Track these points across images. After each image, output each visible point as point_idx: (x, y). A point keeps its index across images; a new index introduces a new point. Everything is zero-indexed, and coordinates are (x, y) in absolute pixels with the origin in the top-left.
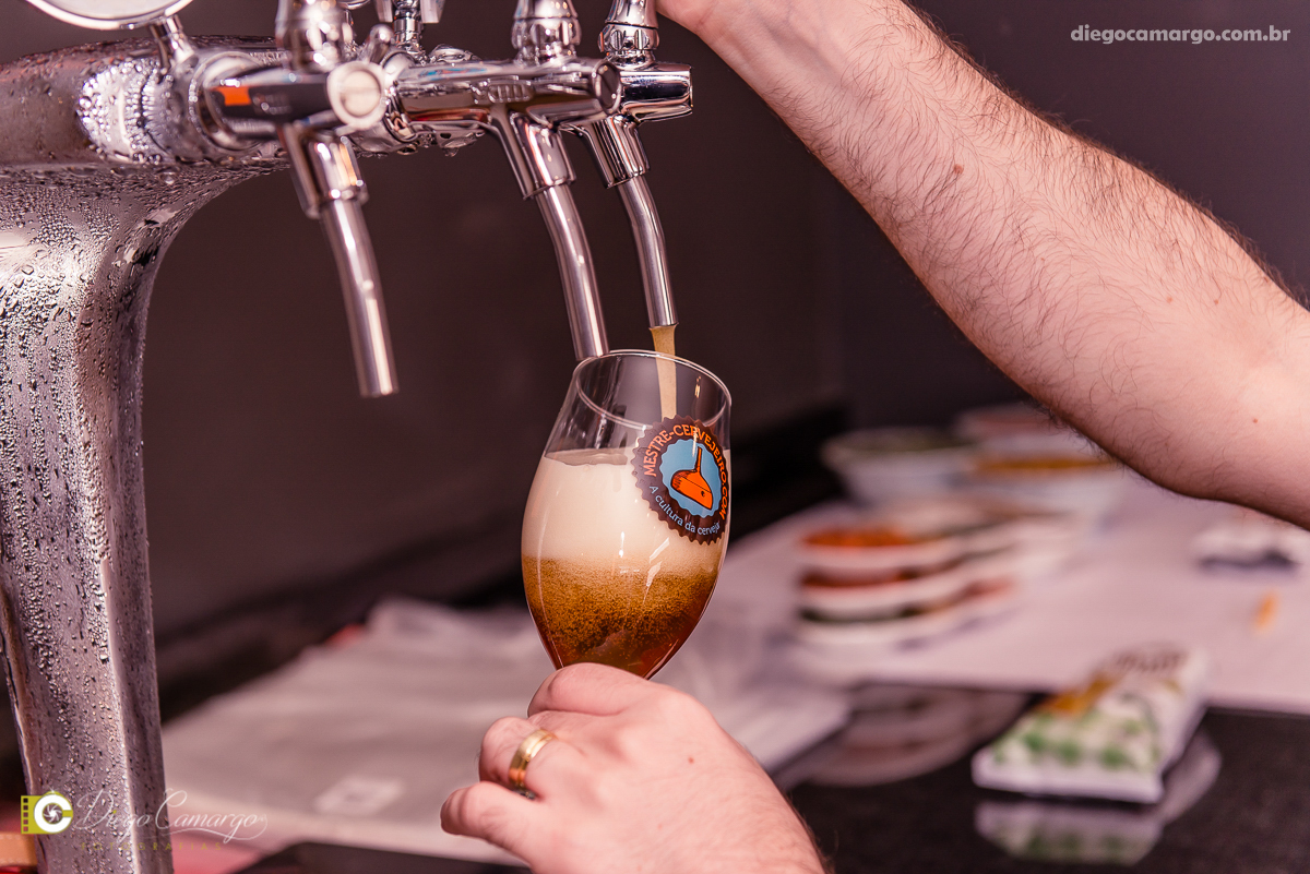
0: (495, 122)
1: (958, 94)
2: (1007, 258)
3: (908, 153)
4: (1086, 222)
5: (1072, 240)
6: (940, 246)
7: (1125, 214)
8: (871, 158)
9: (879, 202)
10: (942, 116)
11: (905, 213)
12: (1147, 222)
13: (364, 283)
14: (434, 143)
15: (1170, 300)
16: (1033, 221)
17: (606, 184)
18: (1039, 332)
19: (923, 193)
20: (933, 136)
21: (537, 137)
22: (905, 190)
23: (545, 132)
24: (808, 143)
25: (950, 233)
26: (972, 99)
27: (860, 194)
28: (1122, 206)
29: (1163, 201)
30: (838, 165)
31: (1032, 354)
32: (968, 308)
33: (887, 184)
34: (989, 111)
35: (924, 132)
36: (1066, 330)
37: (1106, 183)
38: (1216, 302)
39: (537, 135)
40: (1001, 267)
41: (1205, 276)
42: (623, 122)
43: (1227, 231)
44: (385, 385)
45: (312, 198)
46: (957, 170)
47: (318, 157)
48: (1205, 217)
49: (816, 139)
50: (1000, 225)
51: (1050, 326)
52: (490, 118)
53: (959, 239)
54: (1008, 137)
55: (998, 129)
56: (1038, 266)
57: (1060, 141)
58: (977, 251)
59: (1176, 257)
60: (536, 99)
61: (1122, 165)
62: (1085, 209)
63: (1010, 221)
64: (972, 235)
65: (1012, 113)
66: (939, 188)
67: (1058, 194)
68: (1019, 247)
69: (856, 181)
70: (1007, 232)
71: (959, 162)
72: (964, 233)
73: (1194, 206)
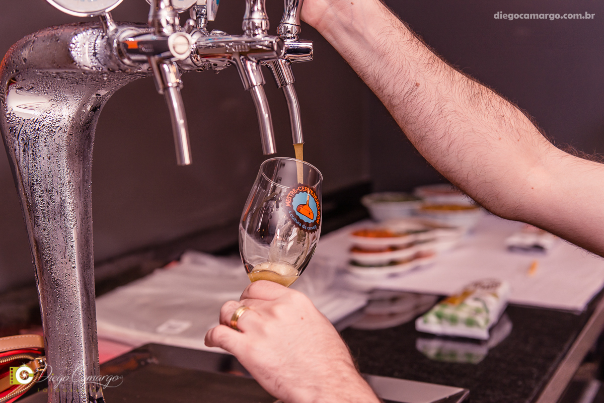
0: (234, 60)
1: (418, 55)
3: (398, 78)
4: (467, 107)
5: (461, 114)
6: (410, 115)
7: (483, 104)
8: (383, 79)
9: (386, 97)
10: (412, 63)
11: (396, 101)
12: (492, 108)
13: (181, 122)
14: (211, 68)
15: (500, 139)
16: (446, 106)
17: (278, 87)
18: (448, 150)
19: (403, 94)
20: (408, 71)
21: (251, 66)
22: (396, 92)
23: (254, 64)
24: (358, 73)
25: (414, 110)
26: (424, 57)
27: (379, 94)
28: (482, 101)
30: (370, 82)
31: (445, 159)
32: (420, 140)
33: (389, 90)
34: (431, 62)
35: (404, 69)
36: (458, 150)
37: (476, 92)
38: (518, 140)
39: (251, 65)
40: (433, 124)
41: (514, 130)
42: (286, 62)
44: (187, 161)
45: (161, 86)
46: (417, 85)
47: (164, 69)
48: (516, 108)
50: (433, 107)
51: (452, 147)
52: (232, 58)
53: (417, 112)
54: (438, 72)
55: (433, 69)
56: (448, 124)
57: (458, 75)
58: (424, 117)
59: (503, 122)
60: (251, 51)
62: (467, 102)
63: (437, 105)
64: (422, 111)
65: (440, 63)
66: (410, 92)
67: (457, 95)
68: (441, 116)
69: (377, 88)
70: (436, 110)
71: (418, 82)
72: (419, 110)
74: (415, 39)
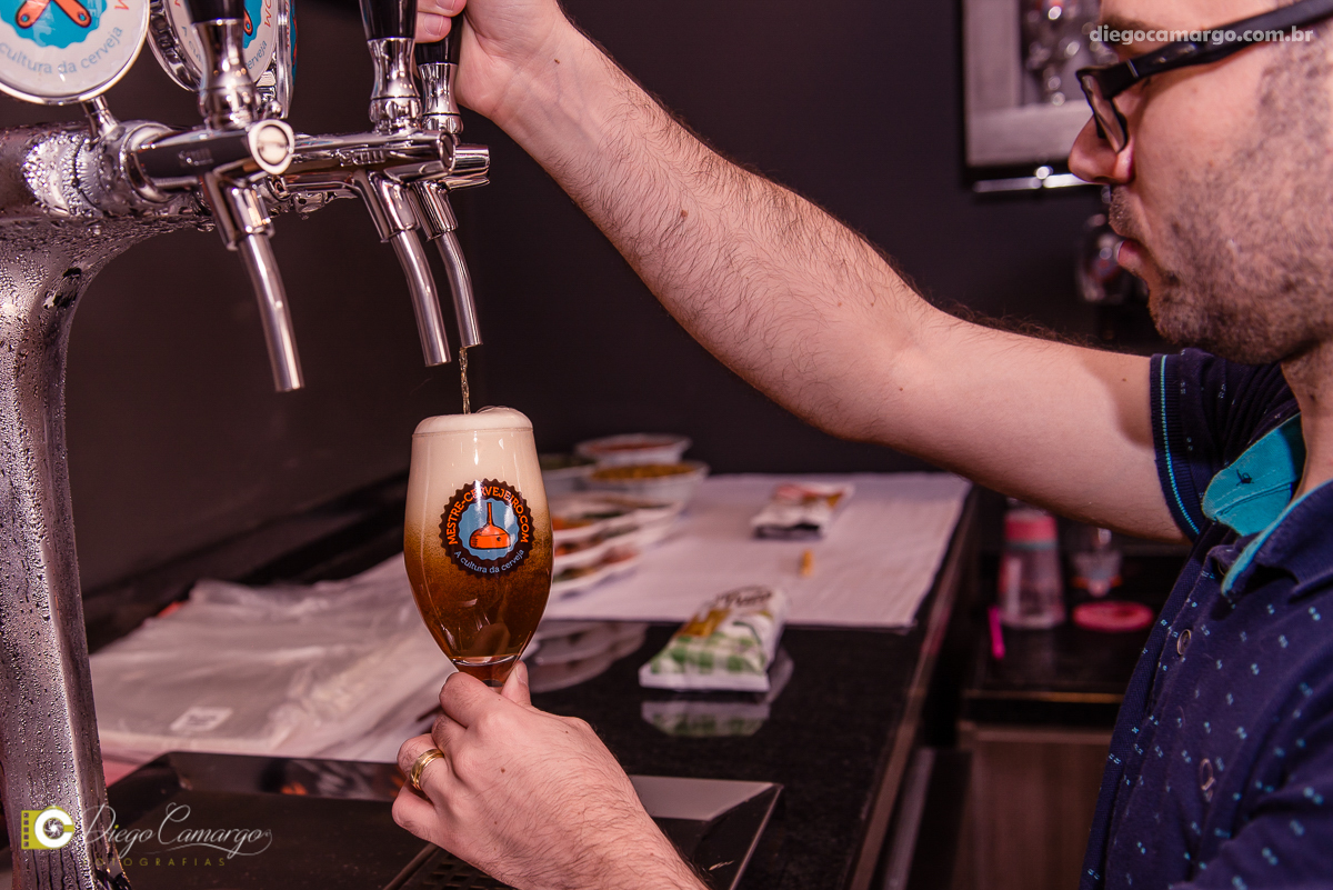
0: (358, 183)
1: (681, 157)
2: (722, 278)
3: (647, 203)
4: (778, 250)
5: (768, 263)
6: (672, 273)
7: (806, 241)
8: (620, 208)
9: (625, 241)
10: (670, 173)
11: (645, 249)
12: (823, 248)
13: (277, 305)
14: (293, 208)
15: (840, 304)
16: (740, 250)
17: (426, 238)
18: (746, 331)
19: (659, 233)
20: (666, 187)
21: (390, 191)
22: (645, 231)
23: (397, 187)
24: (573, 197)
25: (679, 263)
26: (691, 160)
27: (611, 235)
28: (804, 236)
29: (833, 229)
30: (596, 212)
31: (741, 347)
32: (693, 317)
33: (631, 228)
34: (704, 169)
35: (659, 186)
36: (765, 328)
37: (792, 219)
38: (872, 305)
39: (390, 189)
40: (717, 286)
41: (864, 286)
42: (437, 189)
43: (877, 251)
44: (295, 383)
45: (231, 235)
46: (683, 214)
47: (234, 199)
48: (866, 245)
49: (579, 194)
50: (715, 255)
51: (754, 325)
52: (353, 181)
53: (686, 267)
54: (719, 188)
55: (711, 182)
56: (745, 283)
58: (700, 274)
59: (843, 272)
60: (381, 165)
61: (803, 202)
62: (777, 241)
63: (722, 251)
64: (696, 262)
65: (721, 168)
66: (671, 229)
67: (757, 228)
68: (730, 270)
69: (609, 225)
70: (721, 259)
71: (685, 209)
72: (690, 262)
73: (854, 233)
74: (675, 126)
